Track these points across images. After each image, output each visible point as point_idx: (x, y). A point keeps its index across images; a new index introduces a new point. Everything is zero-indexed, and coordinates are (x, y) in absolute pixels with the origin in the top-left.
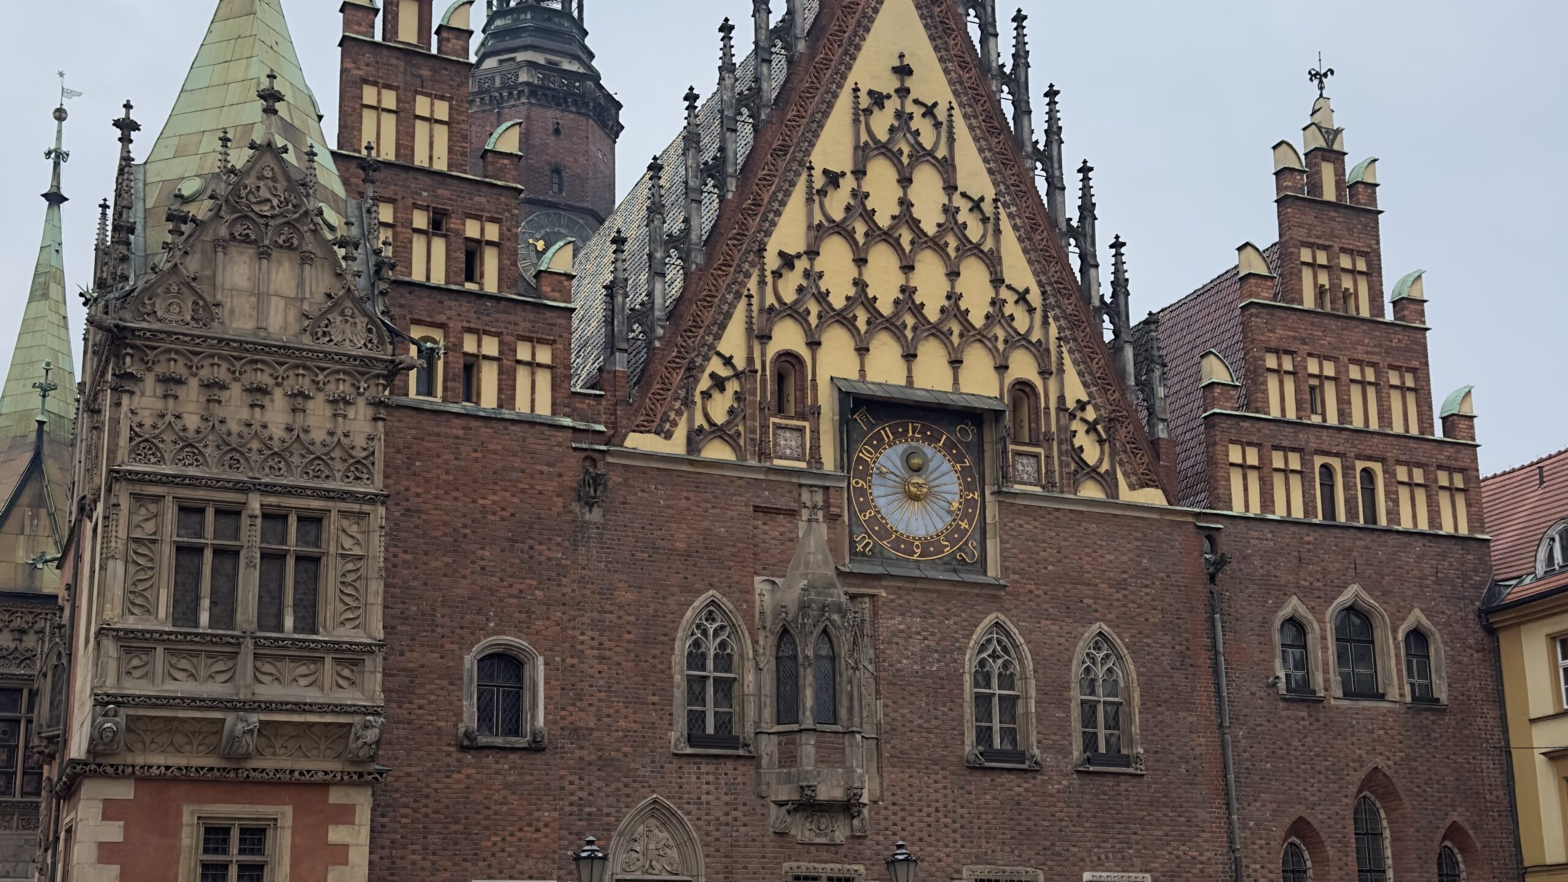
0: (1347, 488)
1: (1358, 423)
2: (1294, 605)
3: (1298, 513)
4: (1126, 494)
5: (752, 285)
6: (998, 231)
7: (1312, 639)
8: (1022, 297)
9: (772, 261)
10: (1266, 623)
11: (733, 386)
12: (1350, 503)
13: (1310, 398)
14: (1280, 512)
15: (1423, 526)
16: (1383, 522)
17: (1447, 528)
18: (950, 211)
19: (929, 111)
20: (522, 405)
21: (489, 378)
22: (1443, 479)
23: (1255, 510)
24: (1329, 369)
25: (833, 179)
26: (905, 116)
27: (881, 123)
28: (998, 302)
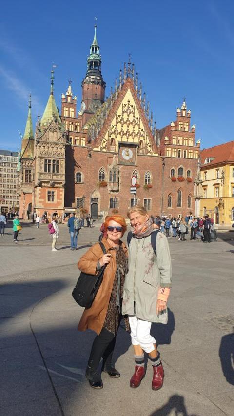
0: (182, 153)
1: (184, 145)
2: (173, 168)
3: (175, 156)
4: (153, 154)
5: (109, 130)
6: (140, 122)
7: (175, 172)
8: (142, 130)
9: (111, 127)
10: (169, 170)
11: (106, 142)
12: (182, 155)
13: (178, 141)
14: (173, 156)
15: (192, 158)
16: (186, 157)
17: (195, 158)
18: (134, 119)
19: (132, 107)
20: (82, 145)
21: (78, 142)
22: (195, 152)
23: (170, 156)
24: (181, 138)
25: (119, 116)
26: (129, 107)
27: (126, 108)
28: (139, 131)
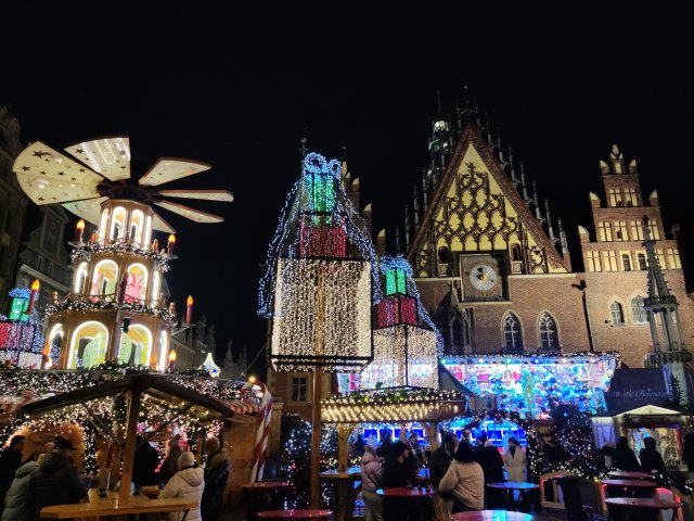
0: (633, 260)
1: (636, 238)
3: (615, 269)
4: (551, 270)
6: (504, 204)
7: (623, 307)
8: (512, 220)
10: (605, 305)
11: (428, 257)
12: (635, 264)
13: (617, 233)
14: (607, 269)
17: (672, 268)
18: (488, 200)
19: (480, 175)
22: (670, 252)
23: (598, 270)
24: (623, 224)
25: (453, 199)
26: (473, 180)
27: (466, 182)
28: (504, 224)
